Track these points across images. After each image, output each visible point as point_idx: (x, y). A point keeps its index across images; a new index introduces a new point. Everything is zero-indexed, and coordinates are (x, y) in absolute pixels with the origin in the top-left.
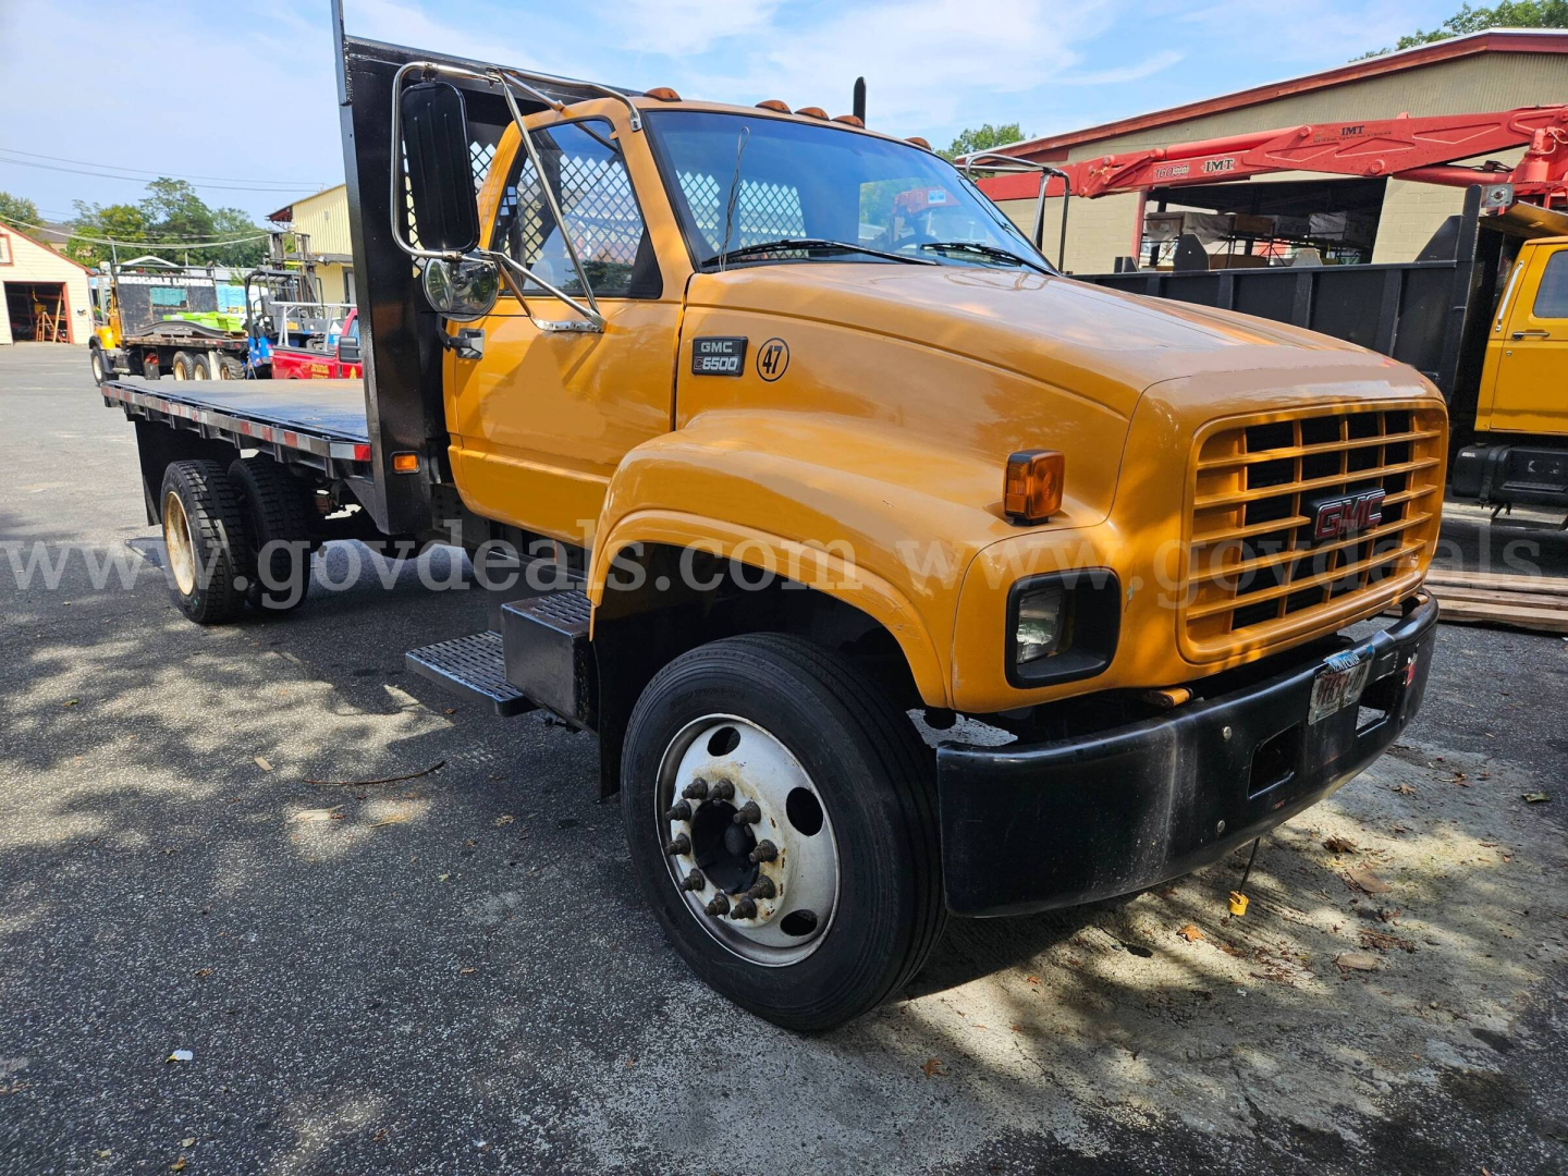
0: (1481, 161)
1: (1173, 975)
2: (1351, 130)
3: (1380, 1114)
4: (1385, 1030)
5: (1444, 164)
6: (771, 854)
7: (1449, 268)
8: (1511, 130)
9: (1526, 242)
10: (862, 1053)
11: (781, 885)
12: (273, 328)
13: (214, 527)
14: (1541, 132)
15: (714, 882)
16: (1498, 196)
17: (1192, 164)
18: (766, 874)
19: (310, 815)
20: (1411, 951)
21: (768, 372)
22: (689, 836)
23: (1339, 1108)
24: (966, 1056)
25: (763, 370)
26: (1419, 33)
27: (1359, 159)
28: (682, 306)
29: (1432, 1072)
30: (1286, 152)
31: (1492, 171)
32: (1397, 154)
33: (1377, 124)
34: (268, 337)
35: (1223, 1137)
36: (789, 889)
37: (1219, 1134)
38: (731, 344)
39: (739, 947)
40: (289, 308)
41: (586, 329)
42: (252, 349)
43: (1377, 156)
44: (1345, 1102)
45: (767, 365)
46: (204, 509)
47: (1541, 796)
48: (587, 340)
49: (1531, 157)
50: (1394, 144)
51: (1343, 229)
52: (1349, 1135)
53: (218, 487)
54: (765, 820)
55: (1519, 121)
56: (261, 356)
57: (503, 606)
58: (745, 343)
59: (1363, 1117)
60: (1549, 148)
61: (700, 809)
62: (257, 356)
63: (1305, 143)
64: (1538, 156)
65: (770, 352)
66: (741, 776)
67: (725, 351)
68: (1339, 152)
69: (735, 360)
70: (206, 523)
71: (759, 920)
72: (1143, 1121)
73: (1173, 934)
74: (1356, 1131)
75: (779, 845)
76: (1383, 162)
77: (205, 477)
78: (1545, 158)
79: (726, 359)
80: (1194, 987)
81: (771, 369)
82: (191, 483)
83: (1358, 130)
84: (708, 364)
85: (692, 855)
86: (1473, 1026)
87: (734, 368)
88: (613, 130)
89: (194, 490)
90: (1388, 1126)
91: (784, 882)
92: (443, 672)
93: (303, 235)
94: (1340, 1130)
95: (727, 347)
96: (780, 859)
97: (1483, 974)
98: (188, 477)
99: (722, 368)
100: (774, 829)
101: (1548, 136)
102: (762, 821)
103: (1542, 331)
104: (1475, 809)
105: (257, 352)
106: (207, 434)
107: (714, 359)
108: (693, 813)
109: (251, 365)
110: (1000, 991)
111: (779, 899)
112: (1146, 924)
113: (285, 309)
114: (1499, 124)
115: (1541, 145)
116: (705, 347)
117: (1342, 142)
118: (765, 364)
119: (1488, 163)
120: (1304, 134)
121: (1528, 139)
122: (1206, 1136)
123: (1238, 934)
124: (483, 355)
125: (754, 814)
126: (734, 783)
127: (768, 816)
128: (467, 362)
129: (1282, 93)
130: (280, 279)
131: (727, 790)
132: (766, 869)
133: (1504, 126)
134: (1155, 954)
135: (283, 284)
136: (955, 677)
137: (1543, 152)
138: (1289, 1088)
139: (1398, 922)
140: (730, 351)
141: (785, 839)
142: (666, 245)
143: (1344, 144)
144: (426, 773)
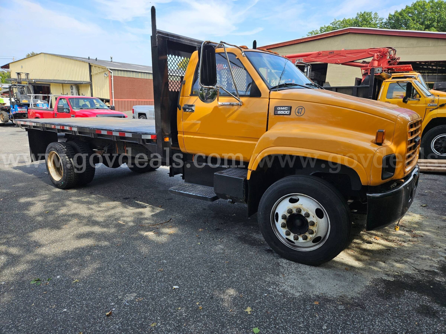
0: (361, 61)
1: (380, 247)
2: (331, 52)
3: (439, 266)
4: (428, 251)
5: (353, 62)
6: (313, 224)
7: (368, 87)
8: (369, 53)
9: (384, 81)
10: (331, 268)
11: (316, 231)
12: (20, 102)
13: (70, 161)
14: (376, 54)
15: (293, 233)
16: (378, 70)
17: (293, 60)
18: (311, 229)
19: (148, 233)
20: (422, 237)
21: (299, 114)
22: (286, 223)
23: (431, 266)
24: (351, 266)
25: (297, 114)
26: (325, 26)
27: (333, 60)
28: (268, 99)
29: (443, 258)
30: (315, 57)
31: (364, 63)
32: (342, 59)
33: (337, 51)
34: (17, 105)
35: (414, 274)
36: (317, 231)
37: (413, 274)
38: (287, 108)
39: (297, 248)
40: (33, 96)
41: (235, 104)
42: (12, 109)
43: (337, 59)
44: (431, 265)
45: (298, 112)
46: (67, 156)
47: (425, 205)
48: (236, 107)
49: (374, 60)
50: (341, 56)
51: (314, 76)
52: (436, 270)
53: (70, 149)
54: (311, 216)
55: (370, 51)
56: (15, 111)
57: (215, 173)
58: (291, 107)
59: (436, 267)
60: (378, 58)
61: (289, 216)
62: (14, 111)
63: (320, 55)
64: (375, 60)
65: (299, 109)
66: (303, 207)
67: (285, 109)
68: (328, 58)
69: (289, 111)
70: (68, 160)
71: (308, 240)
72: (396, 273)
73: (373, 239)
74: (437, 269)
75: (315, 221)
76: (339, 61)
77: (65, 147)
78: (377, 60)
79: (286, 111)
80: (385, 248)
81: (300, 113)
82: (62, 148)
83: (333, 53)
84: (279, 112)
85: (286, 227)
86: (444, 249)
87: (288, 113)
88: (236, 56)
89: (63, 150)
90: (442, 268)
91: (316, 230)
92: (185, 193)
93: (27, 74)
94: (434, 270)
95: (286, 108)
96: (315, 225)
97: (439, 240)
98: (60, 147)
99: (284, 113)
100: (313, 218)
101: (378, 55)
102: (310, 217)
103: (389, 102)
104: (414, 209)
105: (14, 110)
106: (75, 134)
107: (281, 111)
108: (287, 217)
109: (11, 114)
110: (347, 254)
111: (315, 234)
112: (366, 237)
113: (32, 96)
114: (366, 52)
115: (376, 58)
116: (279, 108)
117: (329, 55)
118: (297, 112)
119: (363, 61)
120: (320, 53)
121: (373, 56)
122: (411, 274)
123: (386, 238)
124: (195, 111)
125: (308, 215)
126: (301, 209)
127: (312, 215)
128: (188, 113)
129: (302, 41)
130: (20, 87)
131: (299, 210)
132: (311, 228)
133: (367, 53)
134: (373, 243)
135: (21, 88)
136: (371, 178)
137: (376, 59)
138: (419, 264)
139: (415, 232)
140: (287, 109)
141: (317, 220)
142: (260, 84)
143: (330, 56)
144: (169, 221)
